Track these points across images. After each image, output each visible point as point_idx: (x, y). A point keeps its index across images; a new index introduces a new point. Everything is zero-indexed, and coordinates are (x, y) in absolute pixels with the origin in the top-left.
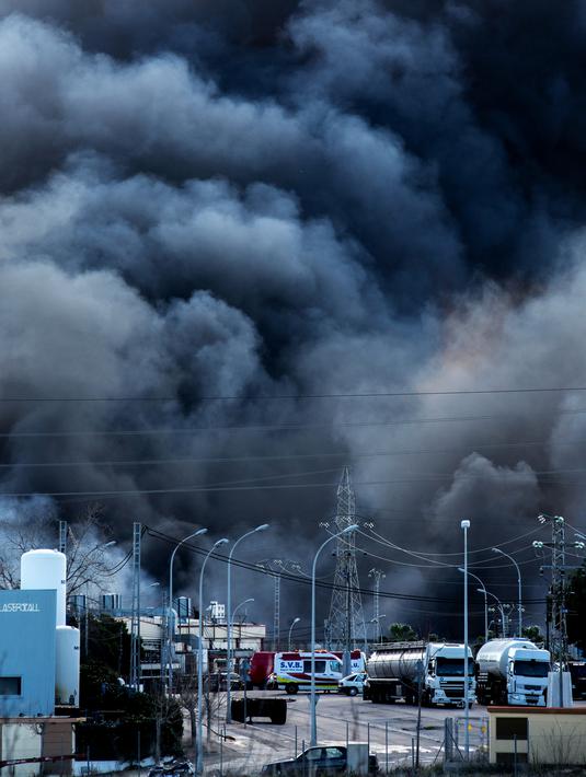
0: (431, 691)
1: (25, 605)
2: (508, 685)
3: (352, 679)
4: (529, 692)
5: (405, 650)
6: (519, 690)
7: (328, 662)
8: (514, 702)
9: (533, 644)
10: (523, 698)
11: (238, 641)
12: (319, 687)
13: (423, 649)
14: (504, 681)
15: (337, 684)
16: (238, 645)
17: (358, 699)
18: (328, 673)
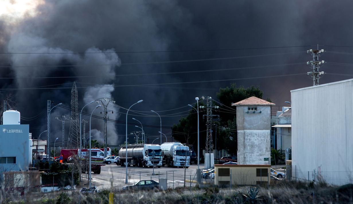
0: (146, 162)
1: (17, 130)
2: (174, 159)
3: (108, 158)
4: (182, 161)
5: (135, 147)
6: (178, 161)
7: (98, 152)
8: (176, 165)
9: (182, 144)
10: (179, 164)
11: (37, 146)
12: (93, 161)
13: (142, 146)
14: (172, 158)
15: (103, 160)
16: (37, 148)
17: (113, 166)
18: (98, 156)
